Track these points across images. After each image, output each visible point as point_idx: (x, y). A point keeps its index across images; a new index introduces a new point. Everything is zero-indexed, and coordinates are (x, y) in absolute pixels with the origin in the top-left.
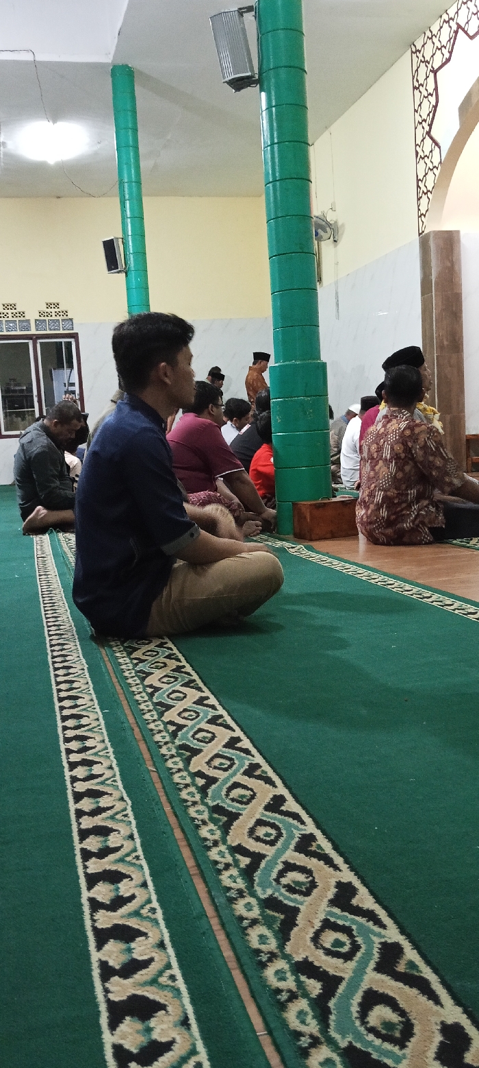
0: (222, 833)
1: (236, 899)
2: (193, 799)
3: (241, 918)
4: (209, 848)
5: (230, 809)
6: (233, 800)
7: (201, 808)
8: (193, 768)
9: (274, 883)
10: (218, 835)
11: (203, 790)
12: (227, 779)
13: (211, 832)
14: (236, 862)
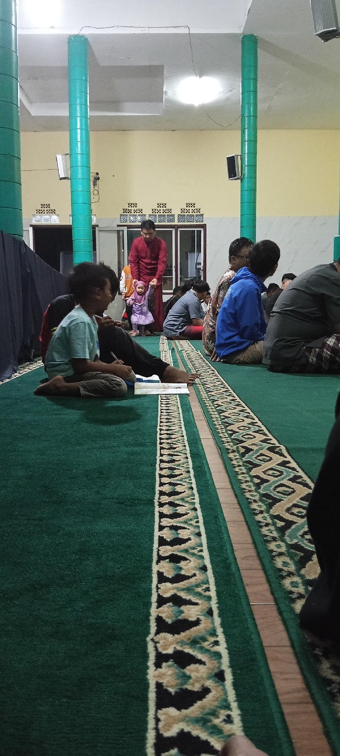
0: (267, 507)
1: (270, 541)
2: (250, 489)
3: (272, 551)
4: (256, 514)
5: (275, 497)
6: (278, 492)
7: (255, 494)
8: (253, 473)
9: (300, 537)
10: (264, 508)
11: (258, 486)
12: (277, 481)
13: (260, 506)
14: (274, 524)
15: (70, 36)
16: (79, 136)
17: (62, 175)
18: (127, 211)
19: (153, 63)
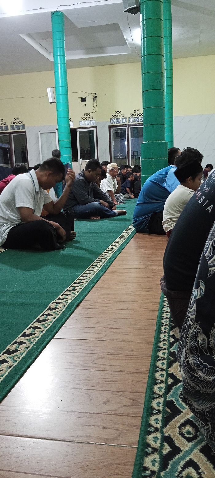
15: (52, 13)
16: (60, 75)
17: (51, 101)
18: (115, 116)
19: (112, 22)
